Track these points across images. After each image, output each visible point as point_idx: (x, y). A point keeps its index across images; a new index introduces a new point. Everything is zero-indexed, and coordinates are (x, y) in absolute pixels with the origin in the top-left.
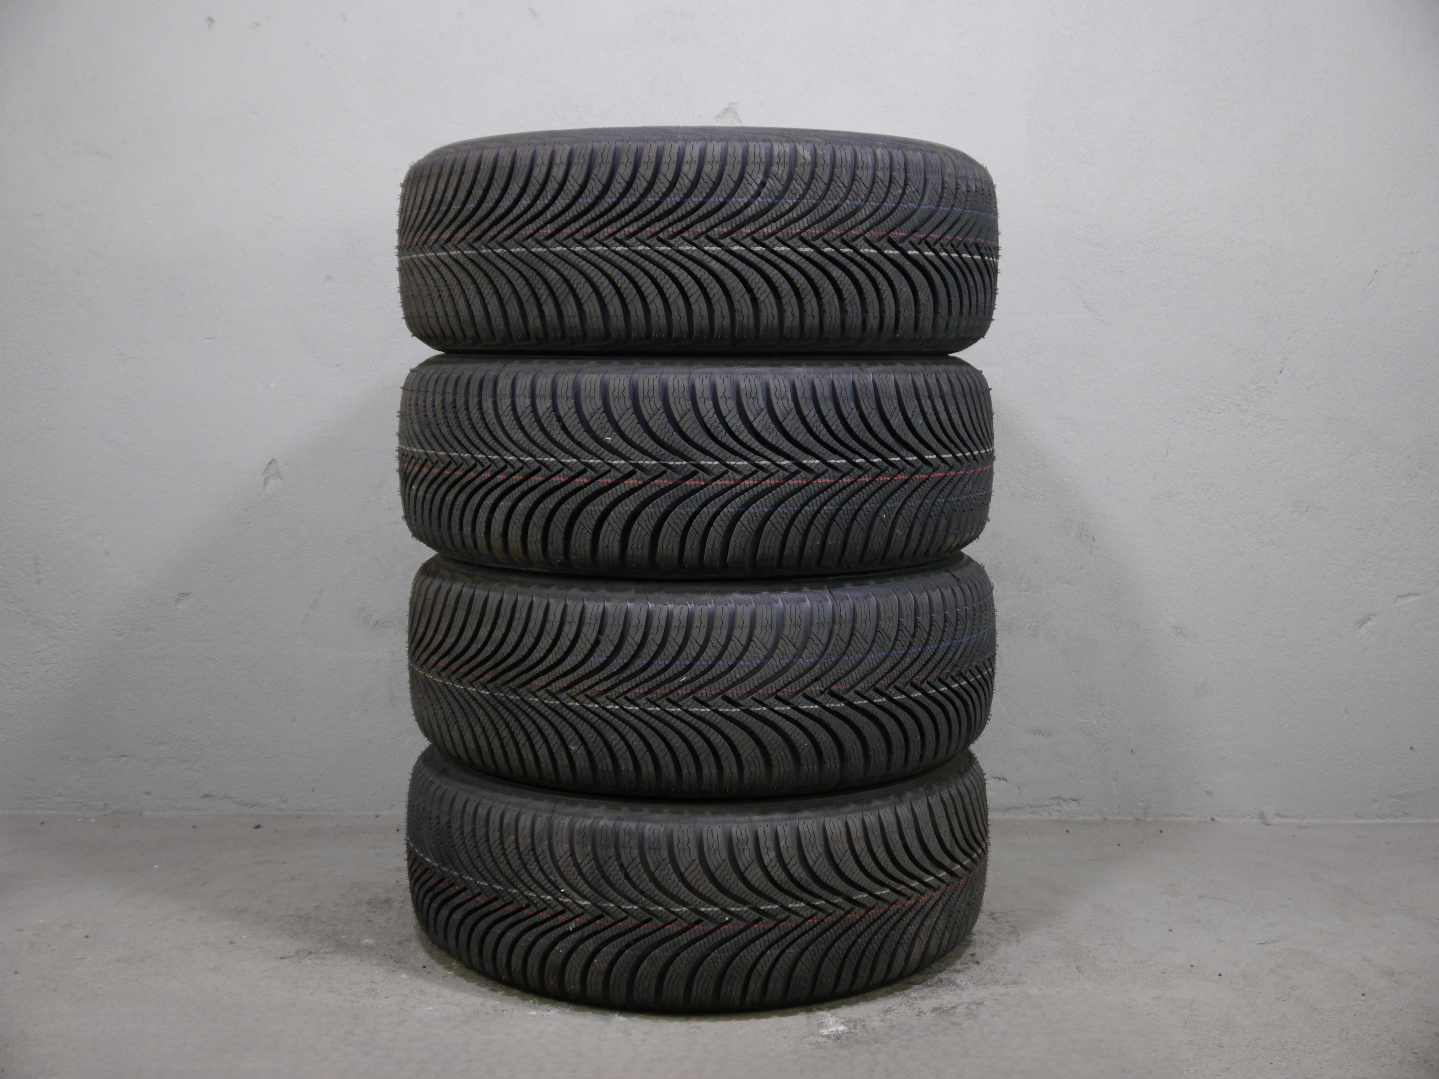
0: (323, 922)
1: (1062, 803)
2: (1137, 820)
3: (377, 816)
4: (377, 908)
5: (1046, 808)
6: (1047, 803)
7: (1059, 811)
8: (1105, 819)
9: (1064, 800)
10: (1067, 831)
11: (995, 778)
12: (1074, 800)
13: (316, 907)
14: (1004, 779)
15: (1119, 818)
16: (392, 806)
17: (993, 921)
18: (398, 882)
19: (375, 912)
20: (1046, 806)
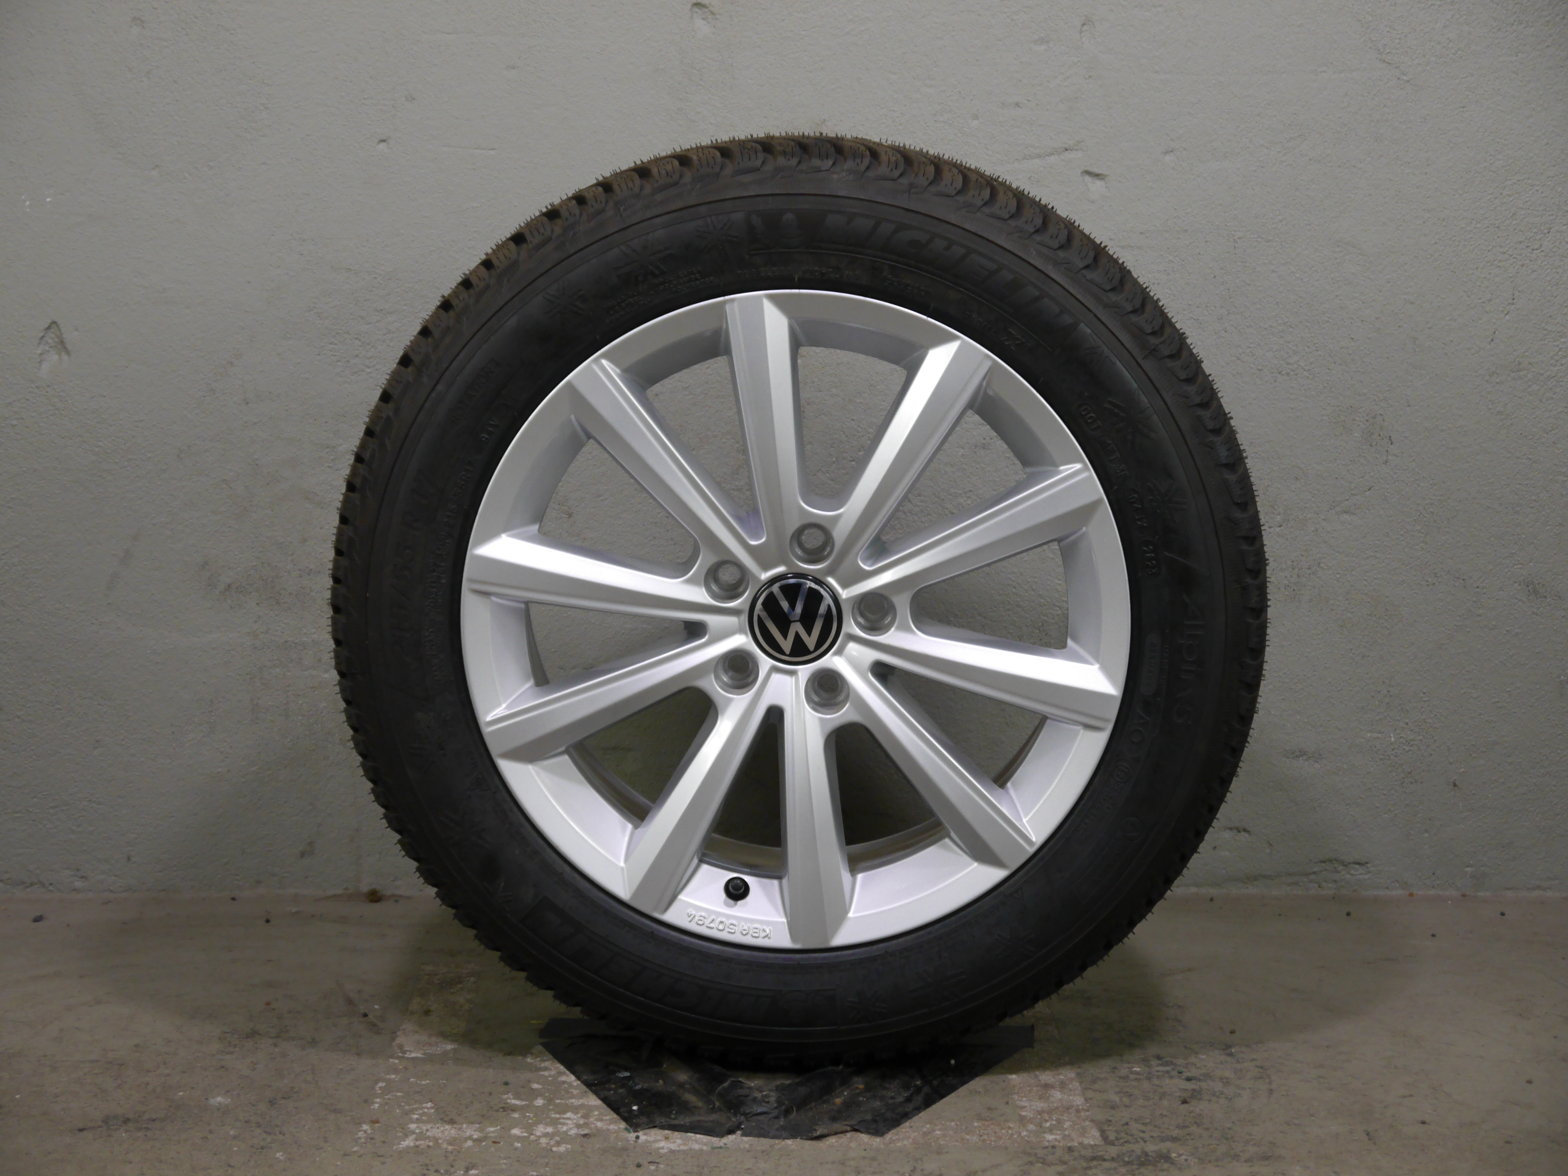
0: (148, 1071)
1: (1341, 868)
2: (1464, 895)
3: (233, 899)
4: (235, 1046)
5: (1313, 877)
6: (1316, 869)
7: (1335, 881)
8: (1411, 895)
9: (1345, 864)
10: (1348, 914)
11: (1231, 829)
12: (1358, 864)
13: (136, 1046)
14: (1245, 830)
15: (1432, 892)
16: (258, 882)
17: (1229, 1059)
18: (268, 1004)
19: (232, 1053)
20: (1314, 873)
